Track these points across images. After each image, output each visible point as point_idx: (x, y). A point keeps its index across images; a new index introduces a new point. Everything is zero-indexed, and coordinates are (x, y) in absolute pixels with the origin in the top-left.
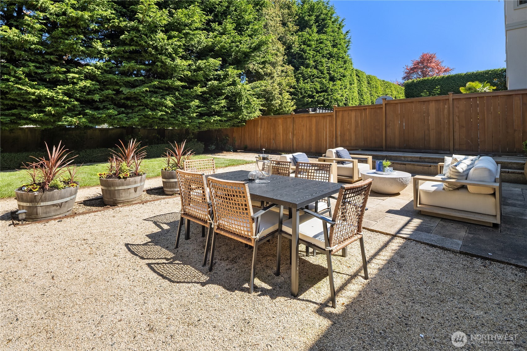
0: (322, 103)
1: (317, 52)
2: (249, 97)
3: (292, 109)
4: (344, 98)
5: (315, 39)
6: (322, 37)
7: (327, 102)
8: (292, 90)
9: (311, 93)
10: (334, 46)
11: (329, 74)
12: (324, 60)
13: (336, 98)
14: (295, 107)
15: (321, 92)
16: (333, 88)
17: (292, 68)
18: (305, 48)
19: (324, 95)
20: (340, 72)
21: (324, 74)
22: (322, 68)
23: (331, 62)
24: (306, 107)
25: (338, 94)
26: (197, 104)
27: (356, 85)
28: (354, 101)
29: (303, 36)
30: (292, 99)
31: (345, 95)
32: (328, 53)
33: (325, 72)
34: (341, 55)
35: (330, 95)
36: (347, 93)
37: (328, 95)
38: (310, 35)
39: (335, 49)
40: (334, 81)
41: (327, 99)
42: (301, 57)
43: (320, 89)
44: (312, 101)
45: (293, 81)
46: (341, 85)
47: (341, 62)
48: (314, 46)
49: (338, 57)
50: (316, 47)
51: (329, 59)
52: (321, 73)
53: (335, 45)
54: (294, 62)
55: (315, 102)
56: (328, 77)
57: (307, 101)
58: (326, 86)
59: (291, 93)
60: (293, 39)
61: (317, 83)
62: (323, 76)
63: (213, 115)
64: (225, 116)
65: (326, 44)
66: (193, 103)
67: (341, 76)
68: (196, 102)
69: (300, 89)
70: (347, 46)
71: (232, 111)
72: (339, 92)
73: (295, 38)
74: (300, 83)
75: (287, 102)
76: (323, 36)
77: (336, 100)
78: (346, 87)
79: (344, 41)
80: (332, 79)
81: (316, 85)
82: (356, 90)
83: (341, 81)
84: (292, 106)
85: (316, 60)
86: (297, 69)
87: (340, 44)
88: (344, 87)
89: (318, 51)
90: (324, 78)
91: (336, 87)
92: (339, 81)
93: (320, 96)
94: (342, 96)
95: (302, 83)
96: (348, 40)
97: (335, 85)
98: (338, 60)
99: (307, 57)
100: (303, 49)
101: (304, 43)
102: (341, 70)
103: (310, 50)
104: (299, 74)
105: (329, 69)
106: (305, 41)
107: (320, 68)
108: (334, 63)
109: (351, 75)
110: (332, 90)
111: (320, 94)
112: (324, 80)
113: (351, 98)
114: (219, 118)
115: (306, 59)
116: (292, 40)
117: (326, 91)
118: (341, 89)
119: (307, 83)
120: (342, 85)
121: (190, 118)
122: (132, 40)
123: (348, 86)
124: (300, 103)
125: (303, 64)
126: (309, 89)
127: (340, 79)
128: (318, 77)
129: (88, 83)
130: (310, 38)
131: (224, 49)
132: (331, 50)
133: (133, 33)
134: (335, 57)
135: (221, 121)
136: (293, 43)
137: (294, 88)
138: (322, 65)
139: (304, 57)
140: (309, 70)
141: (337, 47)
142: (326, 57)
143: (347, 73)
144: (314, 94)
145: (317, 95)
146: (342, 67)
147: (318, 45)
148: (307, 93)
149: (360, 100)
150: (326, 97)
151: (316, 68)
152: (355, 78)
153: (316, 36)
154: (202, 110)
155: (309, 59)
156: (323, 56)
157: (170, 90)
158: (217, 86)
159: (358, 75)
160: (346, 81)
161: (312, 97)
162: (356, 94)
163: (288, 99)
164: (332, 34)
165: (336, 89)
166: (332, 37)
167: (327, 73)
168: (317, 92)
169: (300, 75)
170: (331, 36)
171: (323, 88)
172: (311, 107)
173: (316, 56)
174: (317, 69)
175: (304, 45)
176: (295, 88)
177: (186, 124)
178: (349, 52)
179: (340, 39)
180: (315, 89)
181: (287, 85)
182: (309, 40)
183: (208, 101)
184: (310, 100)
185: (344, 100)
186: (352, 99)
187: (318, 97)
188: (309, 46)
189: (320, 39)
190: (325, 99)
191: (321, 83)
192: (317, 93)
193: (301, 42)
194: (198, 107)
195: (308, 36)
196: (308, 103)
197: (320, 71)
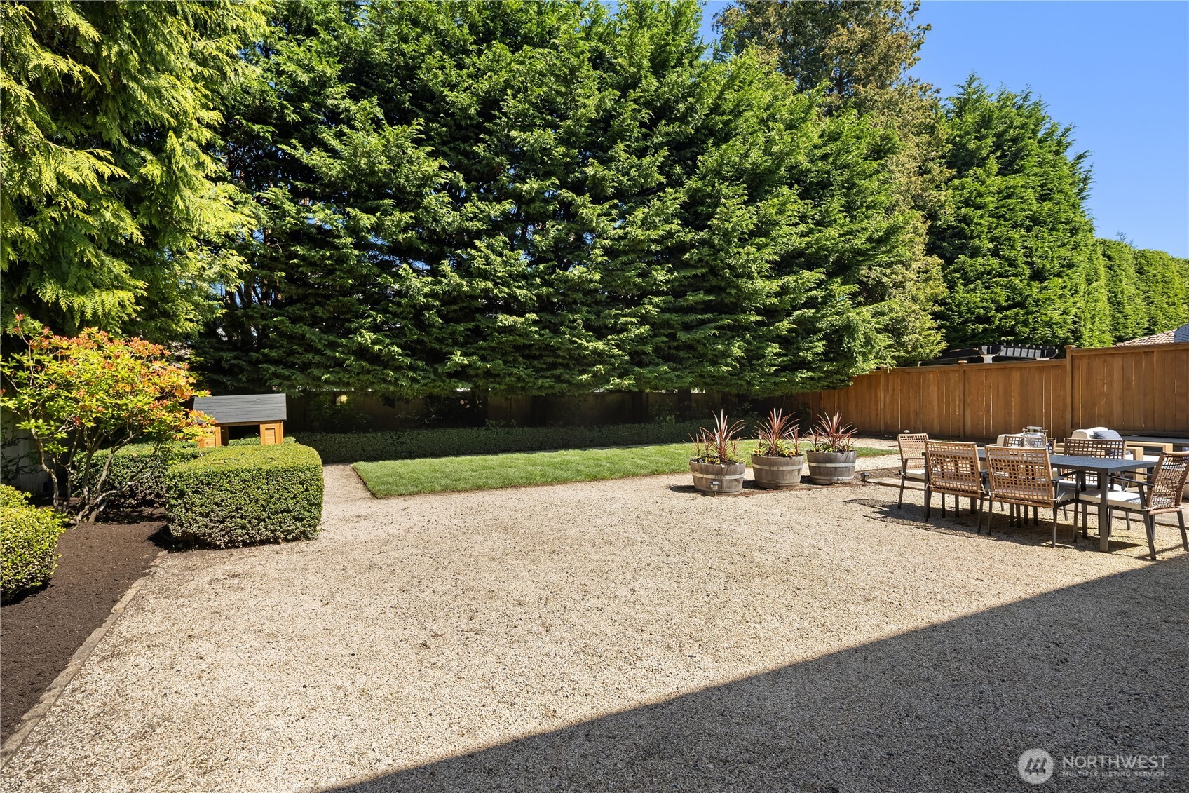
0: (1011, 332)
1: (998, 218)
2: (873, 334)
3: (937, 349)
4: (1070, 319)
5: (995, 189)
6: (1012, 183)
7: (1024, 329)
8: (937, 308)
9: (983, 312)
10: (1043, 198)
11: (1031, 264)
12: (1015, 235)
13: (1047, 319)
14: (944, 345)
15: (1007, 308)
16: (1041, 296)
17: (940, 261)
18: (971, 214)
19: (1017, 315)
20: (1059, 257)
21: (1016, 266)
22: (1013, 253)
23: (1037, 237)
24: (969, 343)
25: (1055, 309)
26: (775, 351)
27: (1102, 282)
28: (1097, 323)
29: (964, 188)
30: (939, 328)
31: (1073, 310)
32: (1027, 217)
33: (1019, 262)
34: (1063, 217)
35: (1032, 313)
36: (1078, 305)
37: (1027, 313)
38: (983, 183)
39: (1048, 205)
40: (1042, 280)
41: (1026, 324)
42: (960, 234)
43: (1006, 301)
44: (985, 330)
45: (942, 290)
46: (1062, 288)
47: (1062, 234)
48: (991, 207)
49: (1056, 221)
50: (997, 208)
51: (1029, 230)
52: (1010, 265)
53: (1046, 195)
54: (941, 247)
55: (994, 331)
56: (1028, 272)
57: (973, 330)
58: (1021, 294)
59: (936, 316)
60: (942, 198)
61: (998, 290)
62: (1013, 270)
63: (796, 369)
64: (820, 369)
65: (1022, 198)
66: (770, 349)
67: (1063, 266)
68: (775, 348)
69: (958, 305)
70: (1081, 191)
71: (831, 360)
72: (1058, 305)
73: (946, 195)
74: (957, 292)
75: (930, 335)
76: (1015, 180)
77: (1048, 324)
78: (1076, 292)
79: (1071, 181)
80: (1038, 275)
81: (996, 293)
82: (1104, 294)
83: (1061, 277)
84: (937, 344)
85: (996, 238)
86: (949, 260)
87: (1061, 191)
88: (1070, 290)
89: (1002, 216)
90: (1015, 275)
91: (1048, 294)
92: (1056, 279)
93: (1006, 317)
94: (1065, 313)
95: (961, 292)
96: (1083, 176)
97: (1046, 288)
98: (1053, 229)
99: (975, 234)
100: (964, 216)
101: (967, 203)
102: (1064, 252)
103: (982, 217)
104: (955, 271)
105: (1031, 253)
106: (971, 197)
107: (1006, 252)
108: (1044, 239)
109: (1090, 260)
110: (1037, 301)
111: (1005, 313)
112: (1017, 281)
113: (1089, 316)
114: (810, 374)
115: (972, 237)
116: (939, 200)
117: (1021, 305)
118: (1062, 296)
119: (974, 290)
120: (1065, 287)
121: (763, 375)
122: (700, 260)
123: (1083, 287)
124: (957, 335)
125: (962, 249)
126: (980, 304)
127: (1059, 275)
128: (1000, 275)
129: (644, 330)
130: (983, 189)
131: (824, 250)
132: (1035, 208)
133: (705, 250)
134: (1045, 222)
135: (812, 378)
136: (942, 206)
137: (943, 303)
138: (1013, 248)
139: (968, 233)
140: (980, 260)
141: (1051, 199)
142: (1021, 226)
143: (1079, 258)
144: (990, 314)
145: (1000, 315)
146: (1064, 245)
147: (1001, 203)
148: (973, 313)
149: (1114, 318)
150: (1021, 318)
151: (995, 253)
152: (1101, 264)
153: (996, 182)
154: (784, 361)
155: (979, 237)
156: (1015, 226)
157: (738, 330)
158: (811, 317)
159: (1108, 253)
160: (1078, 276)
161: (985, 319)
162: (1103, 305)
163: (929, 329)
164: (1037, 170)
165: (1049, 299)
166: (1039, 178)
167: (1026, 263)
168: (999, 309)
169: (958, 275)
170: (1036, 175)
171: (1014, 298)
172: (984, 344)
173: (996, 228)
174: (999, 256)
175: (966, 207)
176: (945, 304)
177: (754, 385)
178: (1085, 205)
179: (1060, 179)
180: (993, 301)
181: (928, 301)
182: (980, 195)
183: (792, 344)
184: (981, 327)
185: (1069, 321)
186: (1093, 317)
187: (1000, 320)
188: (978, 207)
189: (1006, 188)
190: (1018, 322)
191: (1009, 287)
192: (997, 310)
193: (960, 202)
194: (778, 355)
195: (977, 185)
196: (974, 334)
197: (1007, 260)
